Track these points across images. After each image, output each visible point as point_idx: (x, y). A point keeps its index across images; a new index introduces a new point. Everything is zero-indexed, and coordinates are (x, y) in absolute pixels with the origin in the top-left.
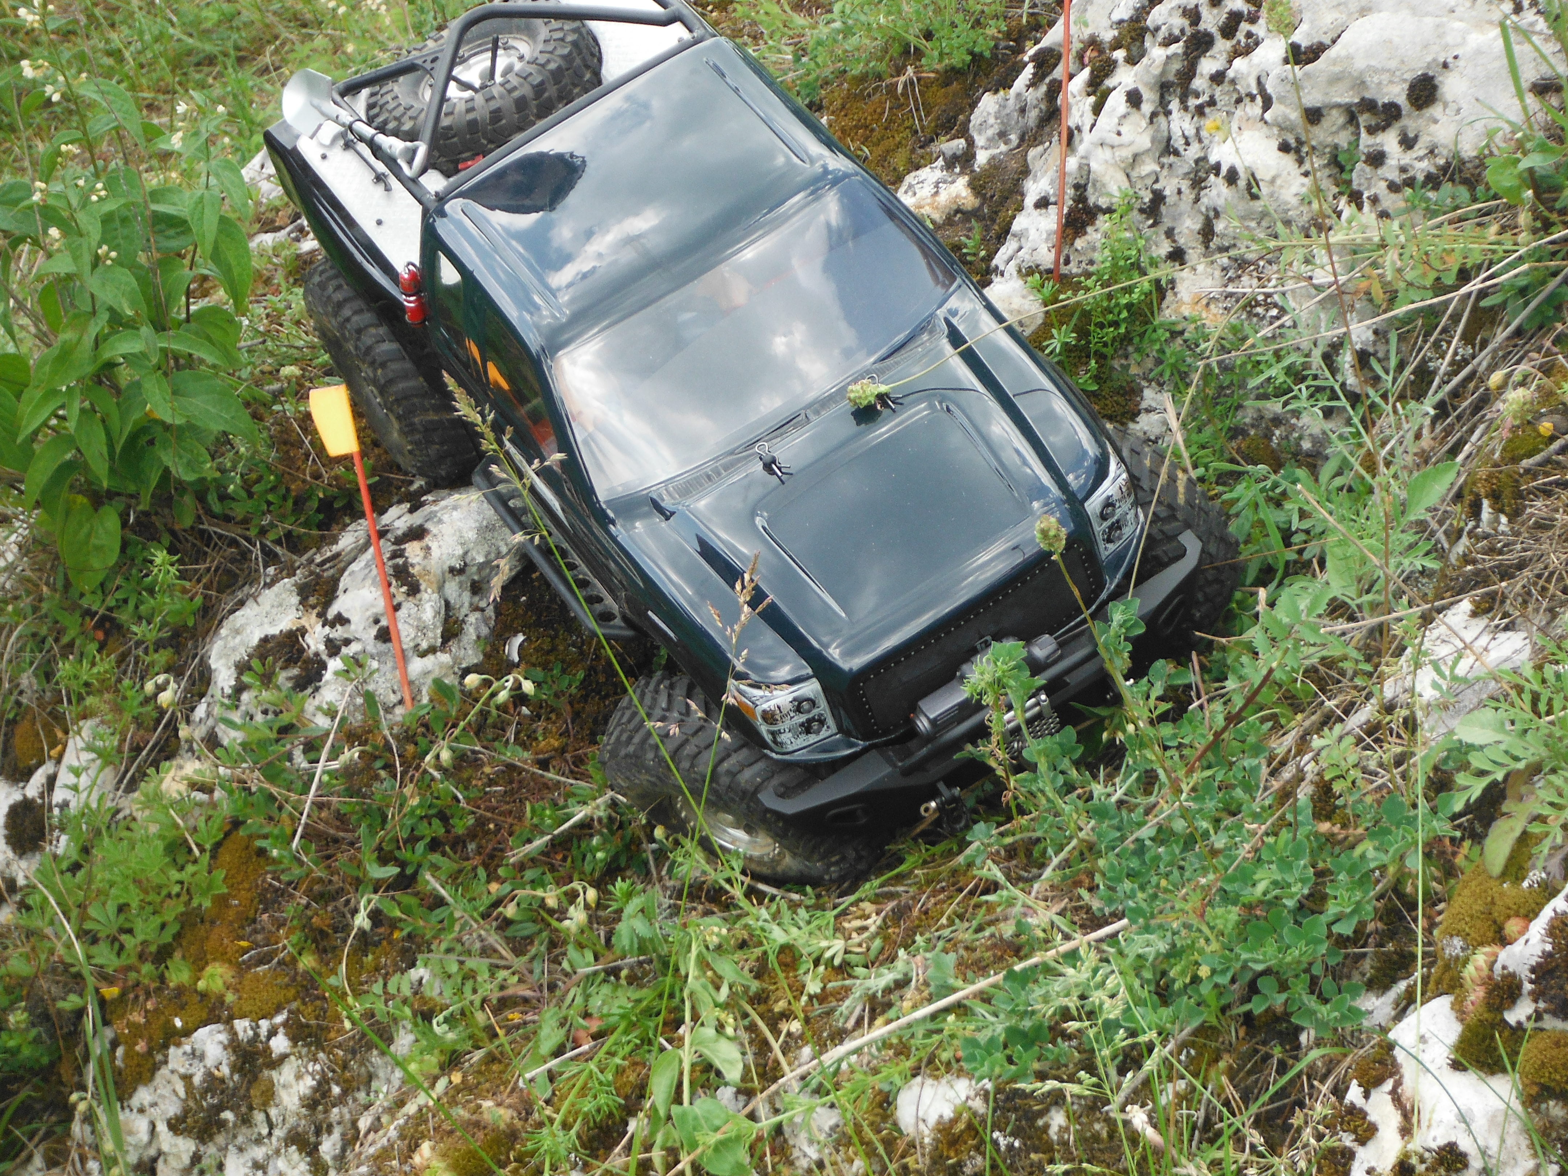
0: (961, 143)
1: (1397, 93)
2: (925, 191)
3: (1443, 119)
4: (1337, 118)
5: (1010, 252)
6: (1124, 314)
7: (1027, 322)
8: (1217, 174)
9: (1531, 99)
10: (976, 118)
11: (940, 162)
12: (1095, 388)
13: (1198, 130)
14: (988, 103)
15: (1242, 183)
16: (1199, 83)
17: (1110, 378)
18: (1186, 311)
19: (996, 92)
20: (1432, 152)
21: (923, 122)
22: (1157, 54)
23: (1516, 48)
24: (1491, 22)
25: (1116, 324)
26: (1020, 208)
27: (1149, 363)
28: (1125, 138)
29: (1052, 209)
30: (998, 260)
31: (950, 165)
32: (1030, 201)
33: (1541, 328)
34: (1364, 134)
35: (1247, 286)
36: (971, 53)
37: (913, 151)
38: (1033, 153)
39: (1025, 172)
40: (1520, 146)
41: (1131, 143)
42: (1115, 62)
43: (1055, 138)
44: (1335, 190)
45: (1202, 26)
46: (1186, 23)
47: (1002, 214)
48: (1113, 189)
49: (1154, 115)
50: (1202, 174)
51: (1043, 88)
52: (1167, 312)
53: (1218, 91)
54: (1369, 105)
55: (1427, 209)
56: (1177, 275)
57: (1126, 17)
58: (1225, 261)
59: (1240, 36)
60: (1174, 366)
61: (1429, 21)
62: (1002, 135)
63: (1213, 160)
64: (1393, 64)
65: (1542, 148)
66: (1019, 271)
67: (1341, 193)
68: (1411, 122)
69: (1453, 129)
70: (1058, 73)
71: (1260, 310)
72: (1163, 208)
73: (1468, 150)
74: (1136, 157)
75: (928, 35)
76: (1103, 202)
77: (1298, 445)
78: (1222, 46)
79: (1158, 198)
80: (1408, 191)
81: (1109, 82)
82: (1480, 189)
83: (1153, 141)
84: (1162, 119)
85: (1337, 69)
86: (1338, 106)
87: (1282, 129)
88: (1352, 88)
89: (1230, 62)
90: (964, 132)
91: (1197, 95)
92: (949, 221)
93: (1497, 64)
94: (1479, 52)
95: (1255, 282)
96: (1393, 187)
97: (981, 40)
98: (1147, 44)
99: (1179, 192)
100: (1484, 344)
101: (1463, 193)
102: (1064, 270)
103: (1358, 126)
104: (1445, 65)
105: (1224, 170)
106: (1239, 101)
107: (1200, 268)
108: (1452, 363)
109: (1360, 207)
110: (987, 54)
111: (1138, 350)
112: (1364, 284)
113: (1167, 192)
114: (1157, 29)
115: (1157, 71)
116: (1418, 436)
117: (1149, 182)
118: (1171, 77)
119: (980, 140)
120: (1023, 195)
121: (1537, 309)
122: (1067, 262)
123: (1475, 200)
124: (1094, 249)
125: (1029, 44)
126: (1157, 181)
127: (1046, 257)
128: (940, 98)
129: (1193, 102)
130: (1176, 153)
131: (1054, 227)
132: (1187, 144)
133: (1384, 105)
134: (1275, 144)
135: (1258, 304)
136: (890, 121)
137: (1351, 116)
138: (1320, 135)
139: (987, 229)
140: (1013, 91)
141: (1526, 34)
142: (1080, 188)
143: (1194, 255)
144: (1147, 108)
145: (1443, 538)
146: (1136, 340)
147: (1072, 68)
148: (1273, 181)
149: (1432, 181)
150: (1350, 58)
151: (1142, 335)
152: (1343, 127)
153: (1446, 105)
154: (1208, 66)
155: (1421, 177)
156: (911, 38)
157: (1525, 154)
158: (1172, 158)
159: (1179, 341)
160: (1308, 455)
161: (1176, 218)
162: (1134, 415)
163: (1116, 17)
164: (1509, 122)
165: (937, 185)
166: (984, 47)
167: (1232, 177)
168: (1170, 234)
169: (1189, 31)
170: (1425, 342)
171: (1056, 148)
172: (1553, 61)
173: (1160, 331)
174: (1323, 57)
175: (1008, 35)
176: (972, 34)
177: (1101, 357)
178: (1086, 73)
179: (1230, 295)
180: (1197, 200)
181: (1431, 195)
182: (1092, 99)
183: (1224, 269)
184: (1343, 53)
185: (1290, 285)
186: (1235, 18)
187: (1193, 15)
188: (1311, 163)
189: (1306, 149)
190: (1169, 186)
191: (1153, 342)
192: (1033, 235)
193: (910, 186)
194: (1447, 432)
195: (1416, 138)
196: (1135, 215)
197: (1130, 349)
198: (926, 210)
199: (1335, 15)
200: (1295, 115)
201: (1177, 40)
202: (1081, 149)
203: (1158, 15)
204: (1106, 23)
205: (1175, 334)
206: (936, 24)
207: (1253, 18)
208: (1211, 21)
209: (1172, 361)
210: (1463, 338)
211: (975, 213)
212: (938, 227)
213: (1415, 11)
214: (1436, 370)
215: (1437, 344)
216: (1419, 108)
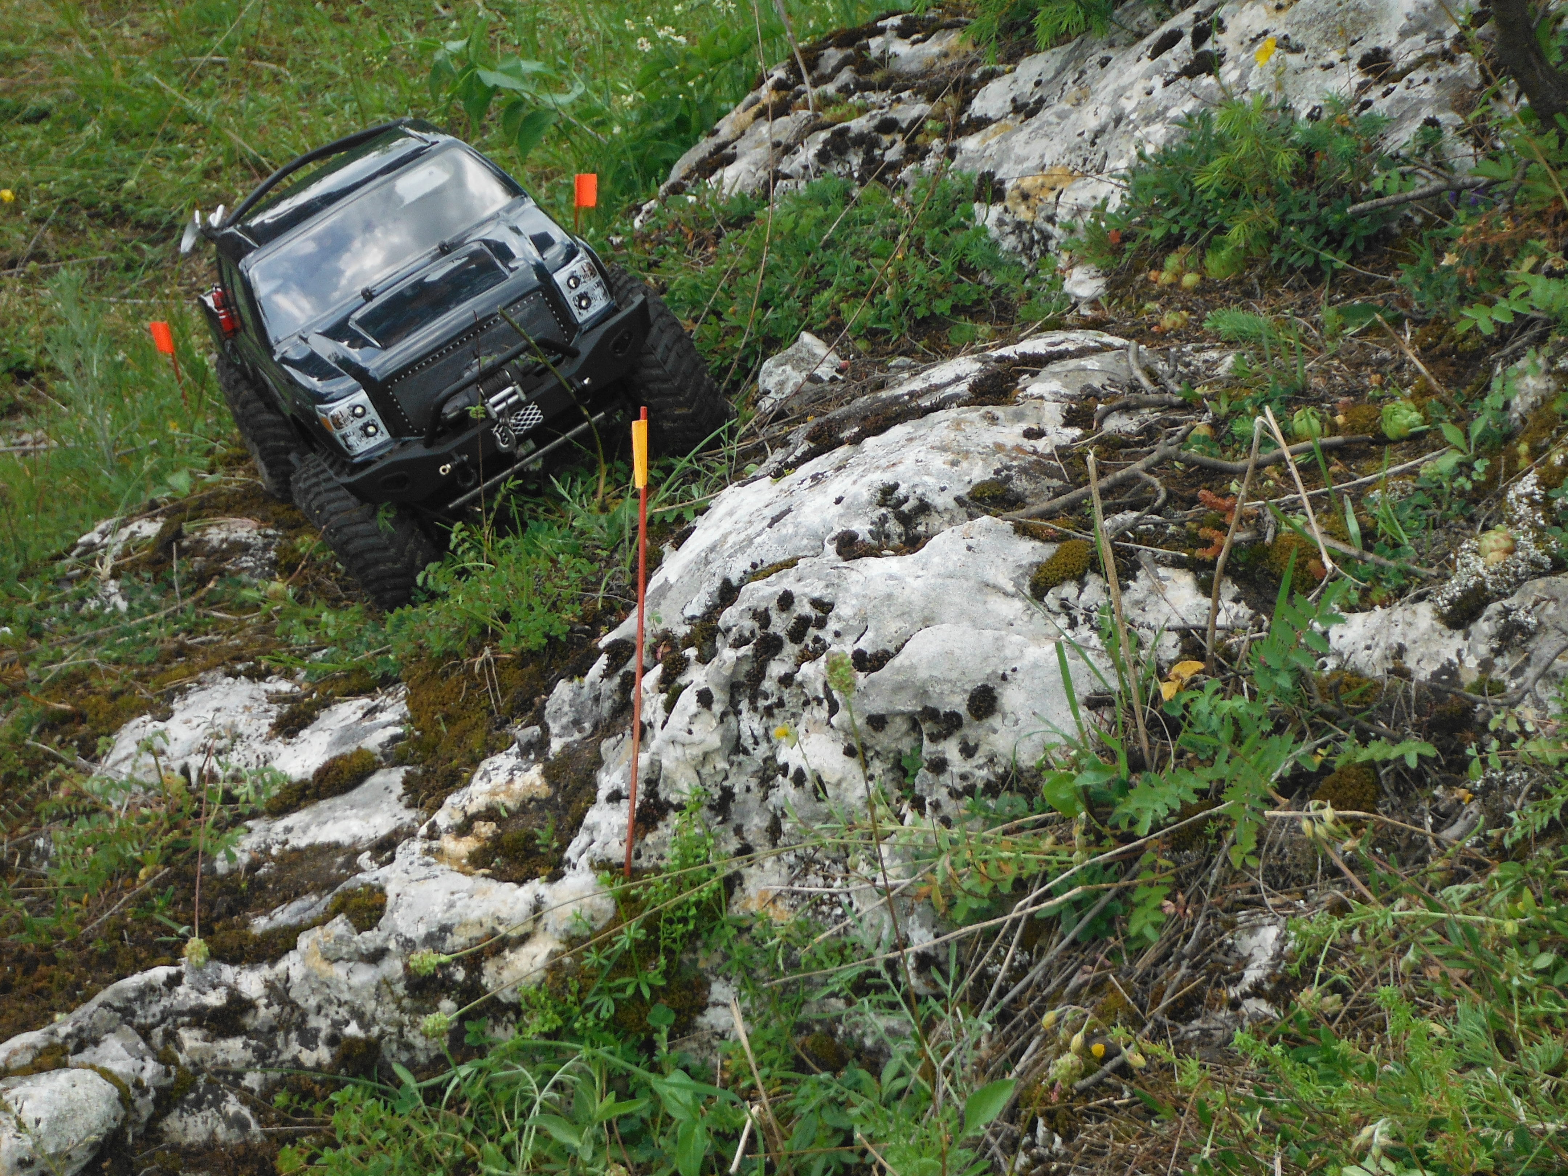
0: (536, 730)
1: (958, 703)
2: (501, 778)
3: (1002, 729)
4: (900, 725)
5: (583, 845)
6: (693, 911)
7: (597, 915)
8: (785, 775)
9: (1083, 712)
10: (551, 706)
11: (515, 748)
12: (663, 983)
13: (767, 730)
14: (563, 690)
15: (808, 785)
16: (767, 685)
17: (678, 972)
18: (754, 907)
19: (571, 680)
20: (991, 760)
21: (500, 703)
22: (728, 655)
23: (1071, 663)
24: (1048, 637)
25: (684, 920)
26: (593, 801)
27: (717, 959)
28: (696, 737)
29: (624, 803)
30: (571, 853)
31: (524, 752)
32: (602, 795)
33: (1095, 939)
34: (926, 742)
35: (814, 885)
36: (547, 636)
37: (489, 732)
38: (606, 744)
39: (598, 762)
40: (1075, 763)
41: (702, 742)
42: (688, 660)
43: (628, 732)
44: (898, 793)
45: (771, 630)
46: (757, 625)
47: (574, 806)
48: (683, 785)
49: (724, 715)
50: (770, 773)
51: (617, 680)
52: (735, 908)
53: (786, 694)
54: (931, 714)
55: (986, 818)
56: (745, 872)
57: (698, 613)
58: (792, 858)
59: (808, 640)
60: (741, 962)
61: (989, 633)
62: (577, 723)
63: (781, 760)
64: (954, 675)
65: (1096, 767)
66: (591, 865)
67: (904, 797)
68: (972, 732)
69: (1011, 739)
70: (632, 665)
71: (825, 908)
72: (732, 806)
73: (1027, 758)
74: (706, 756)
75: (505, 617)
76: (674, 798)
77: (861, 1042)
78: (791, 649)
79: (728, 794)
80: (969, 800)
81: (682, 680)
82: (1037, 799)
83: (723, 740)
84: (732, 718)
85: (901, 678)
86: (902, 714)
87: (847, 734)
88: (915, 697)
89: (798, 666)
90: (539, 719)
91: (766, 698)
92: (523, 808)
93: (1053, 678)
94: (1035, 666)
95: (820, 881)
96: (954, 794)
97: (557, 624)
98: (718, 645)
99: (748, 790)
100: (1041, 952)
101: (1021, 801)
102: (636, 863)
103: (920, 733)
104: (1004, 677)
105: (792, 771)
106: (806, 703)
107: (768, 865)
108: (1010, 968)
109: (922, 814)
110: (563, 638)
111: (706, 945)
112: (925, 889)
113: (736, 790)
114: (729, 630)
115: (727, 672)
116: (977, 1045)
117: (719, 779)
118: (742, 678)
119: (555, 728)
120: (596, 787)
121: (1092, 923)
122: (638, 856)
123: (1032, 810)
124: (664, 844)
125: (604, 629)
126: (726, 778)
127: (617, 852)
128: (515, 679)
129: (762, 703)
130: (746, 752)
131: (626, 821)
132: (756, 743)
133: (946, 714)
134: (840, 748)
135: (823, 902)
136: (467, 701)
137: (914, 722)
138: (884, 740)
139: (560, 818)
140: (587, 679)
141: (1080, 649)
142: (652, 783)
143: (762, 849)
144: (718, 708)
145: (998, 1151)
146: (705, 936)
147: (646, 661)
148: (839, 784)
149: (991, 789)
150: (913, 667)
151: (711, 931)
152: (907, 733)
153: (1004, 716)
154: (776, 669)
155: (980, 785)
156: (489, 621)
157: (1079, 771)
158: (741, 757)
159: (747, 936)
160: (870, 1052)
161: (745, 815)
162: (701, 1009)
163: (688, 613)
164: (1065, 736)
165: (511, 772)
166: (560, 631)
167: (799, 778)
168: (738, 830)
169: (759, 633)
170: (985, 948)
171: (629, 743)
172: (1105, 676)
173: (728, 928)
174: (888, 665)
175: (583, 619)
176: (550, 619)
177: (670, 953)
178: (658, 670)
179: (797, 893)
180: (765, 798)
181: (991, 803)
182: (664, 696)
183: (790, 867)
184: (907, 663)
185: (854, 886)
186: (803, 623)
187: (763, 618)
188: (877, 768)
189: (870, 754)
190: (738, 784)
191: (720, 938)
192: (604, 827)
193: (486, 773)
194: (1007, 1040)
195: (976, 747)
196: (705, 812)
197: (699, 944)
198: (501, 798)
199: (900, 624)
200: (860, 722)
201: (747, 642)
202: (654, 745)
203: (729, 616)
204: (679, 618)
205: (742, 931)
206: (514, 607)
207: (821, 624)
208: (780, 624)
209: (738, 957)
210: (1021, 944)
211: (548, 802)
212: (512, 814)
213: (975, 623)
214: (996, 975)
215: (997, 952)
216: (979, 718)
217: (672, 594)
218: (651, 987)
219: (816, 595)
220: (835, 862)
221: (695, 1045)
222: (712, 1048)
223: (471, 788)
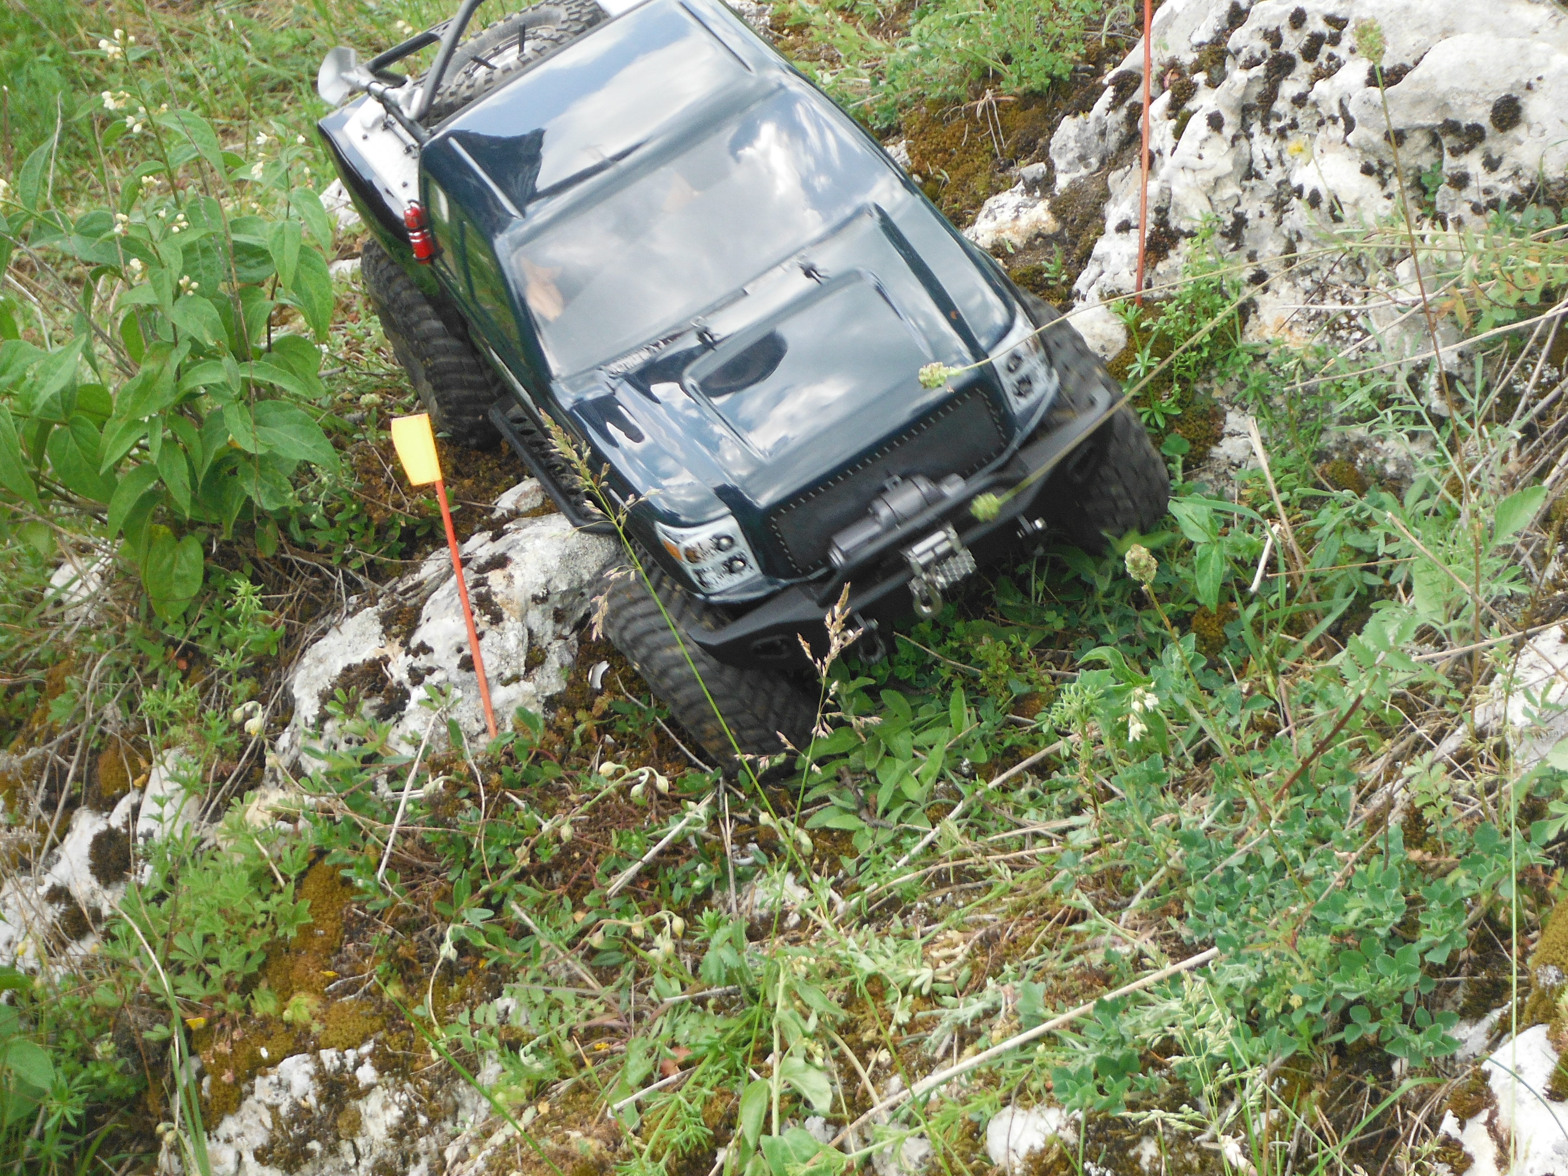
0: (1041, 167)
1: (1481, 115)
2: (1006, 216)
3: (1527, 140)
4: (1420, 140)
5: (1092, 276)
6: (1207, 338)
7: (1109, 346)
8: (1300, 197)
10: (1056, 141)
11: (1021, 186)
12: (1177, 412)
13: (1280, 153)
14: (1068, 127)
15: (1325, 206)
16: (1281, 106)
17: (1193, 402)
18: (1269, 335)
19: (1076, 115)
20: (1516, 173)
21: (1002, 145)
22: (1238, 77)
25: (1198, 348)
26: (1101, 232)
27: (1232, 387)
28: (1207, 161)
29: (1134, 233)
30: (1080, 284)
31: (1030, 189)
32: (1111, 224)
34: (1447, 156)
36: (1050, 76)
37: (992, 175)
38: (1114, 177)
39: (1106, 195)
41: (1213, 167)
42: (1196, 85)
43: (1136, 162)
44: (1419, 212)
45: (1283, 49)
46: (1267, 45)
47: (1083, 238)
48: (1195, 212)
49: (1235, 138)
50: (1284, 197)
51: (1123, 112)
52: (1250, 336)
53: (1300, 114)
54: (1452, 127)
55: (1511, 230)
56: (1259, 298)
57: (1206, 39)
58: (1308, 284)
59: (1322, 58)
60: (1257, 390)
61: (1512, 42)
62: (1083, 159)
63: (1295, 183)
64: (1476, 86)
66: (1101, 295)
67: (1425, 216)
68: (1495, 143)
69: (1537, 151)
70: (1139, 96)
71: (1343, 333)
72: (1245, 232)
73: (1553, 172)
74: (1217, 180)
75: (1007, 59)
76: (1185, 226)
77: (1383, 468)
78: (1304, 68)
79: (1240, 221)
80: (1492, 213)
81: (1190, 106)
82: (1566, 210)
83: (1234, 164)
84: (1243, 142)
85: (1420, 91)
86: (1422, 128)
87: (1364, 151)
88: (1435, 110)
89: (1312, 84)
90: (1044, 156)
91: (1279, 118)
92: (1030, 245)
94: (1563, 73)
96: (1477, 209)
97: (1060, 63)
98: (1228, 67)
99: (1262, 215)
101: (1548, 214)
102: (1146, 294)
103: (1441, 148)
104: (1529, 87)
105: (1306, 193)
106: (1321, 123)
107: (1283, 291)
108: (1538, 385)
109: (1444, 228)
110: (1066, 77)
111: (1221, 374)
112: (1448, 304)
113: (1249, 216)
114: (1238, 52)
115: (1238, 94)
116: (1505, 460)
117: (1231, 205)
118: (1253, 100)
119: (1060, 164)
120: (1104, 218)
122: (1149, 285)
123: (1560, 221)
124: (1176, 273)
125: (1108, 66)
126: (1238, 204)
127: (1128, 281)
128: (1019, 121)
129: (1274, 125)
130: (1258, 176)
131: (1136, 251)
132: (1269, 167)
133: (1468, 127)
134: (1358, 167)
135: (1341, 327)
136: (970, 145)
137: (1434, 138)
138: (1403, 157)
139: (1068, 253)
140: (1092, 115)
142: (1162, 212)
143: (1276, 279)
144: (1229, 131)
145: (1530, 561)
146: (1219, 364)
147: (1153, 91)
148: (1356, 204)
149: (1517, 203)
150: (1433, 79)
151: (1225, 359)
152: (1427, 149)
153: (1530, 127)
154: (1289, 88)
155: (1505, 199)
156: (992, 64)
158: (1254, 182)
159: (1262, 364)
160: (1393, 479)
161: (1258, 241)
162: (1217, 439)
163: (1196, 39)
165: (1017, 209)
166: (1062, 70)
167: (1315, 200)
168: (1252, 257)
169: (1270, 54)
170: (1511, 364)
171: (1137, 171)
173: (1243, 355)
174: (1406, 79)
175: (1087, 58)
176: (1051, 57)
177: (1184, 381)
178: (1166, 97)
179: (1313, 318)
180: (1280, 222)
181: (1516, 217)
182: (1173, 122)
183: (1307, 292)
184: (1426, 75)
186: (1317, 40)
187: (1274, 38)
188: (1394, 185)
189: (1388, 171)
190: (1251, 209)
191: (1236, 366)
192: (1115, 259)
193: (991, 211)
194: (1535, 455)
195: (1500, 160)
196: (1217, 239)
197: (1213, 373)
198: (1007, 235)
199: (1417, 36)
200: (1377, 138)
201: (1258, 63)
202: (1163, 173)
203: (1239, 38)
204: (1186, 46)
205: (1258, 358)
206: (1015, 47)
207: (1335, 40)
208: (1292, 43)
209: (1255, 384)
210: (1549, 359)
211: (1056, 237)
212: (1019, 251)
213: (1497, 32)
214: (1522, 393)
215: (1523, 367)
216: (1503, 129)
217: (1178, 23)
218: (1166, 416)
219: (1330, 11)
220: (1353, 285)
221: (1211, 477)
222: (1229, 478)
223: (977, 226)
